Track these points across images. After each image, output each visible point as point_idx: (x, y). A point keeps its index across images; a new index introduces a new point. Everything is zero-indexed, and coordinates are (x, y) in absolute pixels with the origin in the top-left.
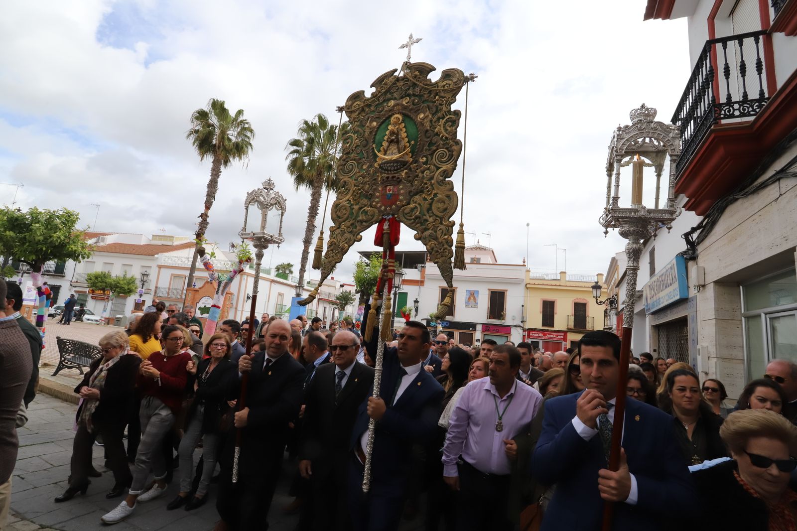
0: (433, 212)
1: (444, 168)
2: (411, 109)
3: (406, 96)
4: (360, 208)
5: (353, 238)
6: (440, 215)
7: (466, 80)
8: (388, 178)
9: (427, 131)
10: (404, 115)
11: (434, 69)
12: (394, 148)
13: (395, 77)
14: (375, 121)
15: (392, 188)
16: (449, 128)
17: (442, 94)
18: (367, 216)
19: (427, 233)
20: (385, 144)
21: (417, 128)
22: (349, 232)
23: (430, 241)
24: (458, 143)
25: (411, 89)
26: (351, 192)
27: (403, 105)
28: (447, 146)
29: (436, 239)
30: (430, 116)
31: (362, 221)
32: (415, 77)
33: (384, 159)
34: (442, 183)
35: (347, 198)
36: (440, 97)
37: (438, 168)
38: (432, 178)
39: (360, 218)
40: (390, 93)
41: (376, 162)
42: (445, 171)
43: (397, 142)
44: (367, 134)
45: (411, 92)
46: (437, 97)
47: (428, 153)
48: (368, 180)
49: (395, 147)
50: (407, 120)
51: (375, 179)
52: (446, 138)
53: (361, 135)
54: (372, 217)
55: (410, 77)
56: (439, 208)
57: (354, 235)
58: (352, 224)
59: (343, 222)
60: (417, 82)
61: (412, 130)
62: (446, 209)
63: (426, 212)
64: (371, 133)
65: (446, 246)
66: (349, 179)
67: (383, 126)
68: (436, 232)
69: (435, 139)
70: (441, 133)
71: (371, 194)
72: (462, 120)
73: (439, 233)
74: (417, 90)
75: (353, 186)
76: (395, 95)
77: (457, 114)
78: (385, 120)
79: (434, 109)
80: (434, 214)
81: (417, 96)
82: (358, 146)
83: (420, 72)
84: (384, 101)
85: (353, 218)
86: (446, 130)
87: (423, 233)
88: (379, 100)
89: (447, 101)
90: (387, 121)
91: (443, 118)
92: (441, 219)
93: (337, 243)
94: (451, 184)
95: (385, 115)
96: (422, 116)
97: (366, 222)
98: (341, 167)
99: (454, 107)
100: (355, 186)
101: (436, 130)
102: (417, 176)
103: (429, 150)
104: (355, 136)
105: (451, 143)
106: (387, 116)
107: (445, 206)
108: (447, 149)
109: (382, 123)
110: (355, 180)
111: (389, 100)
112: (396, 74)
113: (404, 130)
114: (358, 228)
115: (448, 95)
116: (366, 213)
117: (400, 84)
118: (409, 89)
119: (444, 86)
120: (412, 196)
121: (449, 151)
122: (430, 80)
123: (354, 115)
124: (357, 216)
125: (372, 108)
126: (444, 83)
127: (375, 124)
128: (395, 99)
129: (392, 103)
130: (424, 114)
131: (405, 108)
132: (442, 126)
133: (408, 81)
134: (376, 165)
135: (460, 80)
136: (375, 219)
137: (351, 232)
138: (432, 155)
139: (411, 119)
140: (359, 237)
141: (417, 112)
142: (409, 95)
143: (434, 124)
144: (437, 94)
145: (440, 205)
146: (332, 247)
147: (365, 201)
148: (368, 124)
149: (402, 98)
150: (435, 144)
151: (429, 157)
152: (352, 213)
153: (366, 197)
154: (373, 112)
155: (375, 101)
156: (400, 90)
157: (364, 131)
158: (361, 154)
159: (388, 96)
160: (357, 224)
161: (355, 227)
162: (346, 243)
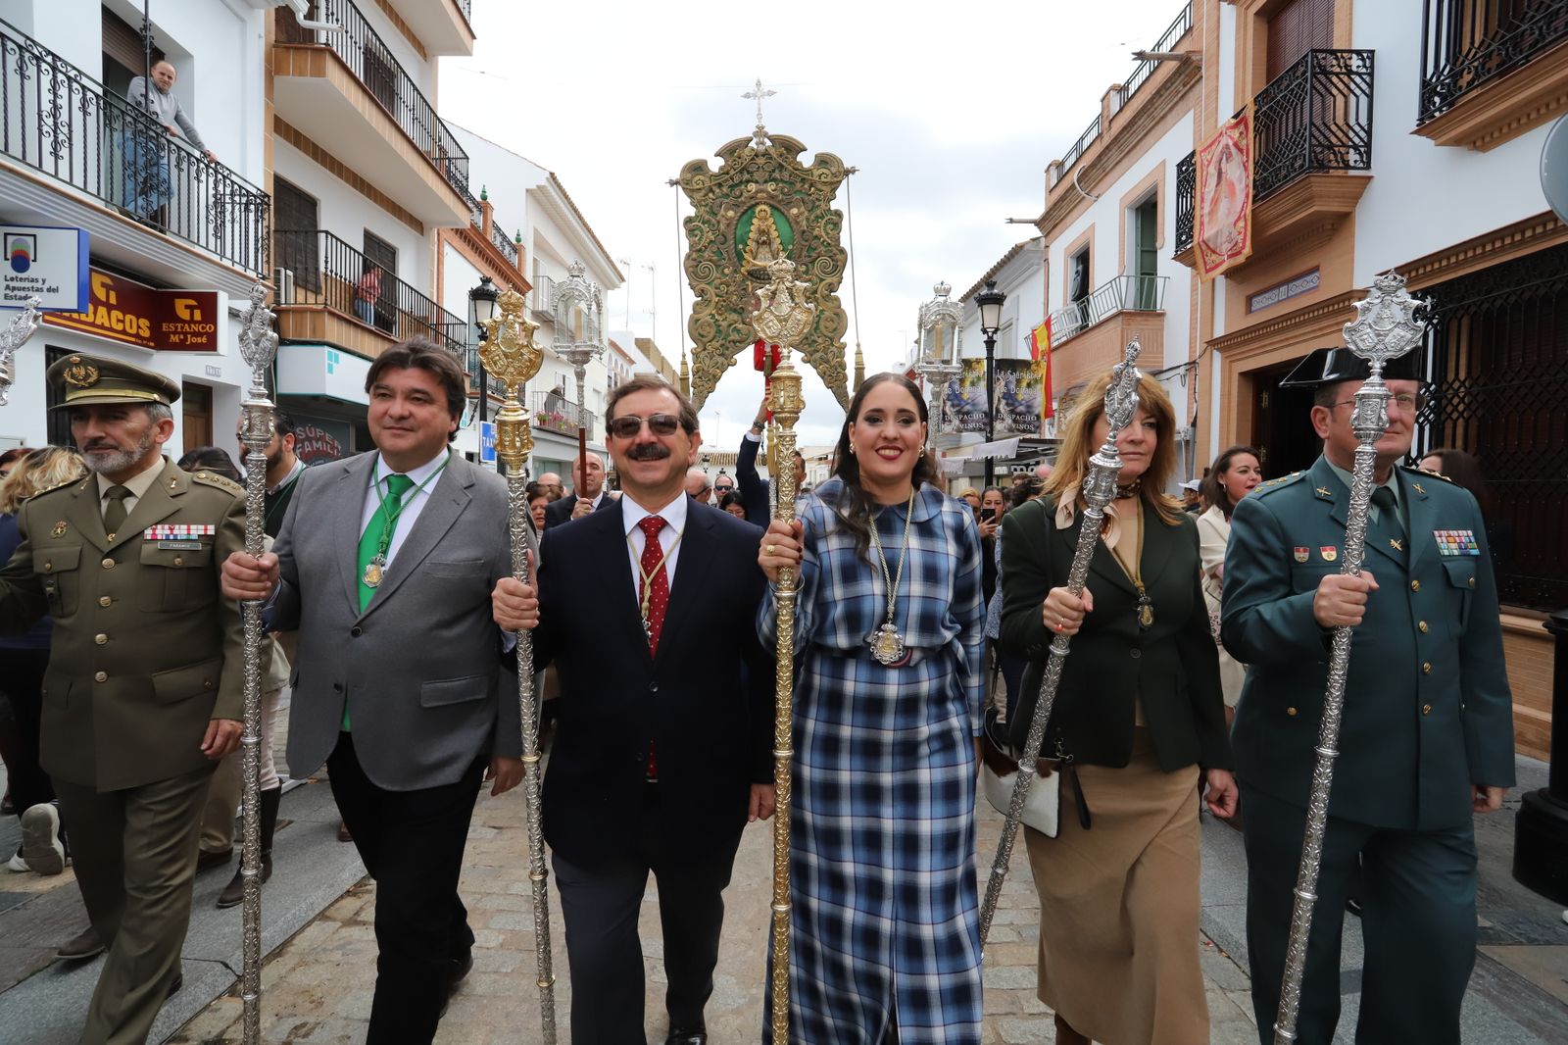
0: (821, 332)
1: (829, 280)
2: (782, 200)
3: (771, 181)
4: (730, 325)
5: (726, 362)
6: (830, 335)
7: (847, 172)
9: (804, 232)
10: (772, 207)
11: (806, 150)
12: (764, 251)
13: (753, 150)
14: (732, 209)
16: (829, 231)
17: (820, 186)
18: (738, 335)
19: (817, 355)
20: (752, 245)
21: (791, 227)
22: (718, 355)
23: (821, 364)
24: (842, 251)
25: (777, 171)
26: (713, 304)
27: (768, 193)
28: (831, 254)
29: (827, 362)
30: (806, 214)
31: (734, 342)
32: (781, 156)
33: (754, 265)
34: (827, 298)
35: (708, 311)
36: (817, 189)
37: (822, 280)
38: (815, 292)
39: (732, 338)
40: (748, 172)
41: (742, 266)
42: (830, 284)
43: (768, 243)
44: (722, 227)
45: (776, 175)
46: (813, 189)
47: (808, 259)
48: (734, 289)
49: (767, 249)
50: (776, 213)
51: (744, 289)
52: (829, 244)
53: (714, 228)
54: (745, 337)
55: (772, 151)
56: (826, 328)
57: (726, 359)
58: (722, 345)
59: (708, 343)
60: (784, 164)
61: (785, 228)
62: (835, 329)
63: (813, 332)
64: (728, 225)
65: (839, 370)
66: (707, 286)
67: (745, 218)
68: (826, 354)
69: (815, 243)
70: (822, 236)
71: (741, 308)
72: (845, 223)
73: (830, 356)
75: (714, 295)
76: (756, 176)
77: (839, 214)
78: (746, 211)
79: (810, 206)
80: (823, 334)
81: (786, 182)
82: (711, 241)
83: (786, 149)
84: (741, 182)
85: (722, 337)
86: (828, 234)
87: (812, 355)
88: (732, 179)
89: (825, 197)
90: (749, 212)
91: (822, 217)
92: (832, 339)
93: (706, 369)
94: (837, 299)
95: (744, 203)
96: (795, 211)
97: (740, 342)
98: (691, 269)
99: (834, 205)
100: (717, 296)
101: (816, 233)
103: (810, 256)
104: (705, 227)
105: (835, 251)
106: (748, 205)
107: (834, 326)
108: (830, 257)
109: (744, 213)
110: (716, 288)
111: (748, 181)
112: (753, 144)
113: (774, 227)
114: (731, 349)
115: (827, 189)
116: (738, 331)
117: (761, 161)
118: (774, 171)
119: (820, 176)
121: (833, 260)
122: (801, 164)
123: (698, 196)
124: (727, 334)
125: (725, 189)
126: (821, 171)
127: (731, 213)
128: (757, 182)
129: (752, 187)
130: (799, 209)
131: (772, 197)
132: (822, 228)
133: (771, 158)
134: (743, 270)
135: (840, 172)
136: (751, 339)
137: (722, 355)
138: (813, 262)
139: (783, 213)
140: (733, 360)
141: (789, 204)
142: (775, 180)
143: (812, 224)
144: (811, 186)
145: (828, 324)
146: (700, 374)
147: (734, 316)
148: (722, 212)
149: (766, 182)
150: (815, 249)
151: (810, 265)
152: (719, 332)
153: (735, 311)
154: (727, 196)
155: (727, 180)
156: (761, 170)
157: (718, 222)
158: (719, 253)
159: (746, 176)
160: (727, 344)
161: (727, 349)
162: (718, 368)
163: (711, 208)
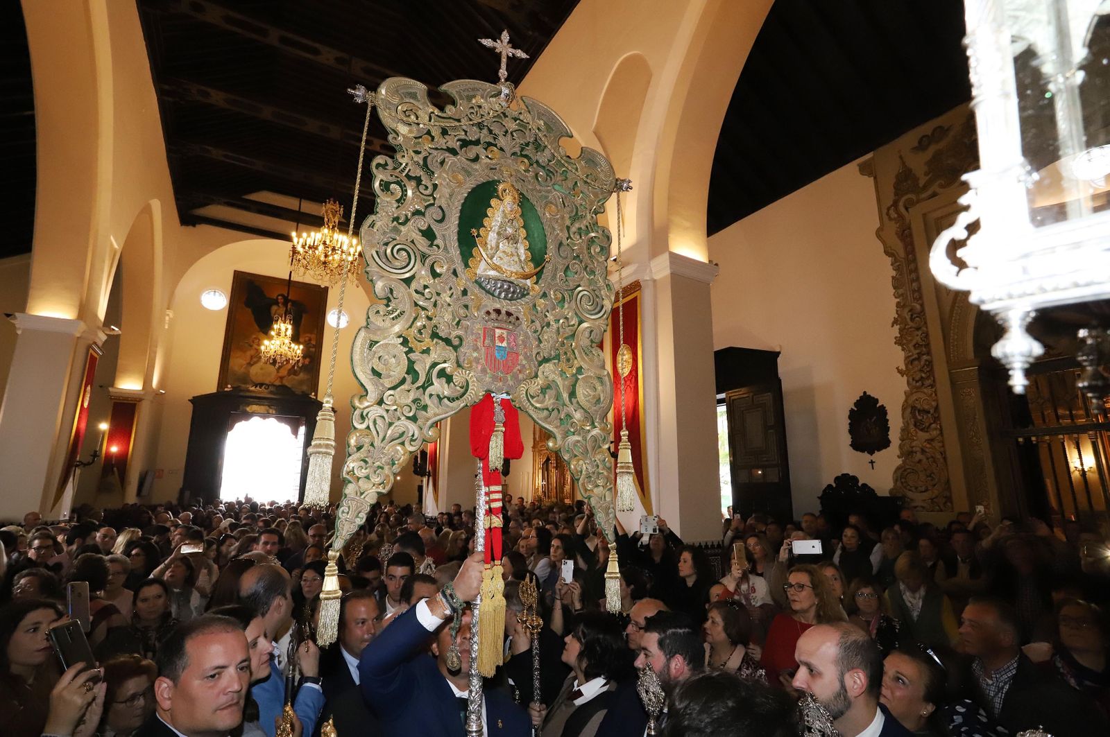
0: (578, 402)
1: (591, 323)
3: (522, 156)
4: (434, 365)
5: (419, 434)
6: (590, 409)
7: (619, 184)
8: (498, 312)
9: (561, 244)
11: (570, 136)
15: (505, 335)
16: (595, 254)
17: (585, 189)
18: (452, 384)
19: (573, 441)
22: (408, 418)
25: (531, 147)
27: (517, 171)
28: (596, 287)
29: (586, 454)
31: (440, 397)
32: (539, 129)
34: (587, 350)
35: (396, 330)
36: (583, 192)
37: (581, 321)
38: (572, 337)
39: (436, 388)
40: (490, 132)
44: (441, 195)
45: (529, 151)
46: (577, 189)
51: (466, 306)
52: (593, 271)
54: (462, 390)
55: (527, 119)
56: (587, 396)
57: (421, 428)
58: (414, 401)
59: (389, 389)
60: (542, 142)
62: (598, 402)
63: (568, 401)
64: (451, 195)
66: (402, 286)
68: (585, 440)
69: (576, 265)
71: (459, 337)
74: (543, 158)
75: (411, 304)
76: (502, 141)
77: (607, 235)
80: (580, 405)
81: (543, 167)
82: (418, 211)
83: (545, 123)
84: (477, 142)
85: (419, 383)
86: (592, 256)
88: (464, 132)
89: (592, 205)
90: (487, 188)
92: (593, 417)
93: (378, 442)
95: (479, 172)
96: (551, 210)
97: (451, 399)
99: (602, 221)
100: (416, 305)
101: (577, 249)
102: (548, 325)
106: (488, 177)
110: (418, 292)
114: (431, 410)
116: (448, 378)
117: (510, 124)
118: (527, 144)
120: (540, 364)
122: (563, 151)
124: (428, 382)
129: (494, 154)
130: (557, 209)
134: (467, 273)
135: (611, 182)
137: (414, 419)
138: (572, 291)
139: (535, 209)
143: (572, 236)
145: (588, 392)
148: (443, 172)
149: (515, 155)
150: (575, 273)
151: (567, 295)
152: (411, 370)
153: (447, 341)
154: (453, 152)
155: (454, 128)
156: (509, 135)
157: (435, 186)
158: (429, 234)
159: (484, 136)
160: (426, 400)
161: (425, 408)
162: (403, 444)
163: (425, 159)
